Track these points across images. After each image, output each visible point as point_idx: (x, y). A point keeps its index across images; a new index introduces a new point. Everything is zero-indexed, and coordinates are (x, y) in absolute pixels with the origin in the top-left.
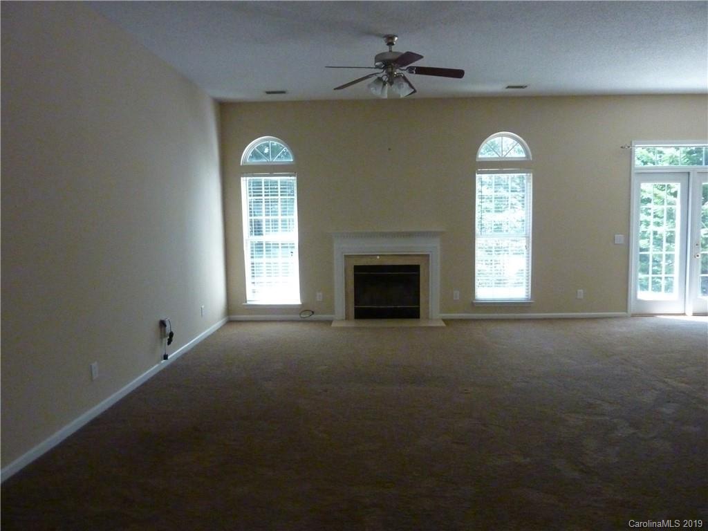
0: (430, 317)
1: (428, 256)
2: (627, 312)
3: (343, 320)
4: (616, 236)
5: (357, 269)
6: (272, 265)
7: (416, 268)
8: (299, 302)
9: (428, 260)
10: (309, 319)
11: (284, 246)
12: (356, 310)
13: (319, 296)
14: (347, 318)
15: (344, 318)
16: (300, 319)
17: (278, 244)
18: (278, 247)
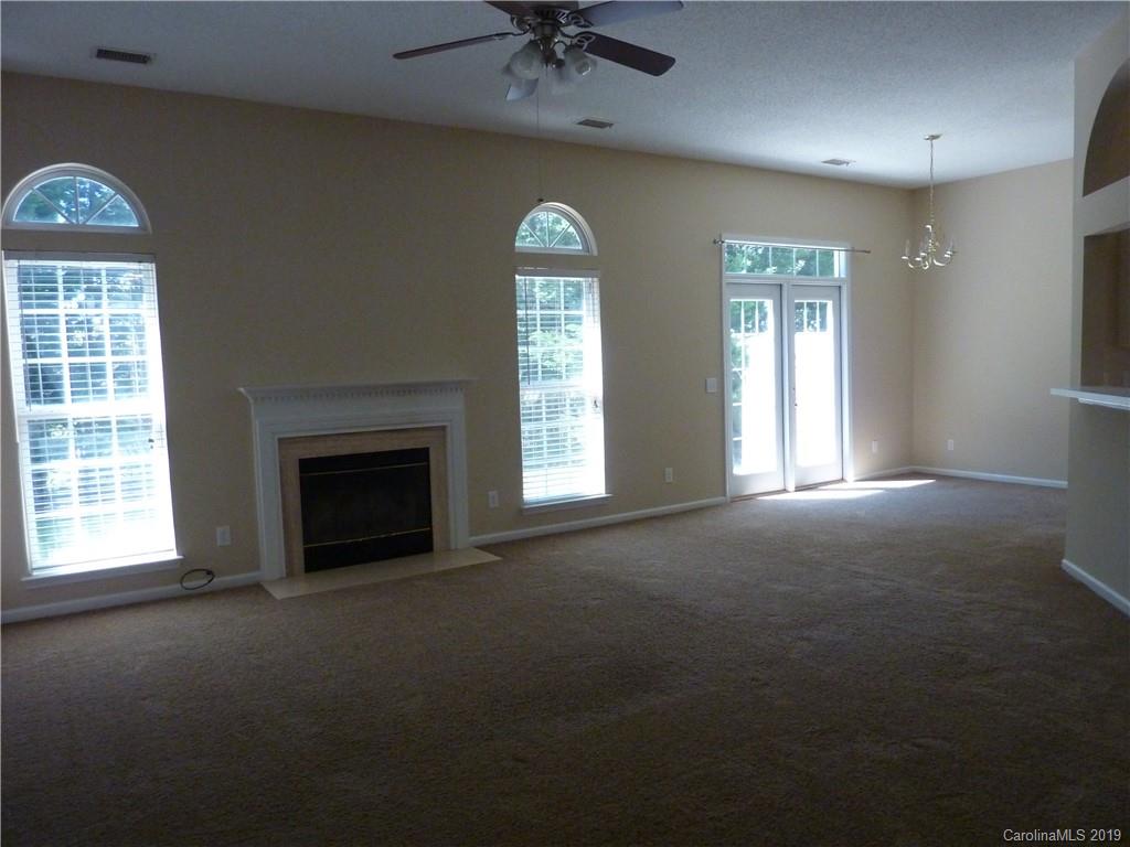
0: (453, 547)
1: (443, 428)
2: (724, 494)
3: (281, 579)
4: (709, 380)
5: (306, 465)
6: (97, 474)
7: (422, 455)
8: (173, 555)
9: (444, 437)
10: (206, 589)
11: (126, 427)
12: (308, 553)
13: (222, 536)
14: (290, 574)
15: (284, 575)
16: (185, 592)
17: (109, 423)
18: (110, 430)
